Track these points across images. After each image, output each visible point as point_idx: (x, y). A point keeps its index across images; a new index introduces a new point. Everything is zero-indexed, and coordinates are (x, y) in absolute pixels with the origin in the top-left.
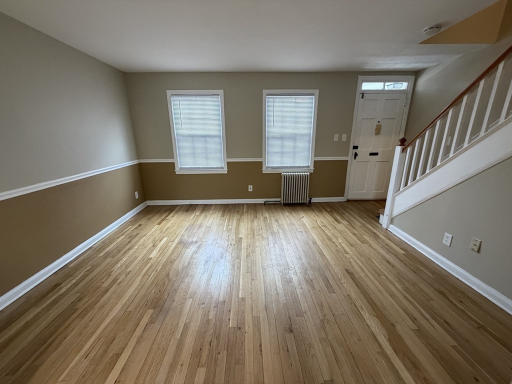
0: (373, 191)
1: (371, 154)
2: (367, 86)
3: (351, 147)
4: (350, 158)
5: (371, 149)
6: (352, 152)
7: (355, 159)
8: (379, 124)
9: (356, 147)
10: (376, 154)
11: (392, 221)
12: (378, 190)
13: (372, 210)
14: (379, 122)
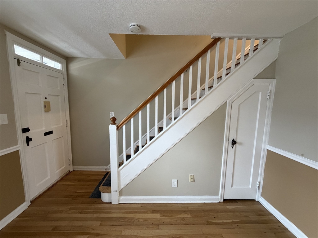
0: (57, 172)
1: (46, 134)
2: (20, 51)
3: (19, 131)
4: (21, 146)
5: (44, 129)
6: (22, 137)
7: (28, 145)
8: (46, 100)
9: (26, 130)
10: (51, 133)
11: (121, 193)
12: (61, 168)
13: (76, 192)
14: (46, 98)
